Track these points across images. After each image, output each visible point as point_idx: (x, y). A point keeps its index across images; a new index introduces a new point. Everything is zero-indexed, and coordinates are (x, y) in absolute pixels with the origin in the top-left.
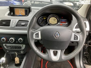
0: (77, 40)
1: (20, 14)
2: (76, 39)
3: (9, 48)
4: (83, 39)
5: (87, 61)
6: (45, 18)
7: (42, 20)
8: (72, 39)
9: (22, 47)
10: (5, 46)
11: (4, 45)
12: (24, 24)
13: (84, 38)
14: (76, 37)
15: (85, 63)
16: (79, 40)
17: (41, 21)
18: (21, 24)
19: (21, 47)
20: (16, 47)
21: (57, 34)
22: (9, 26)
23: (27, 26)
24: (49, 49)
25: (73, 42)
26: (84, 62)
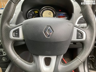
0: (82, 38)
2: (79, 37)
4: (92, 37)
5: (93, 66)
6: (36, 12)
7: (32, 14)
8: (74, 38)
13: (93, 35)
14: (81, 34)
15: (91, 68)
16: (84, 38)
17: (31, 16)
21: (49, 30)
24: (37, 55)
25: (75, 43)
26: (89, 67)
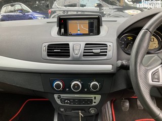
1: (79, 32)
3: (67, 103)
6: (130, 38)
9: (94, 101)
10: (59, 98)
11: (56, 96)
12: (99, 51)
17: (123, 44)
18: (92, 52)
19: (91, 101)
20: (80, 101)
22: (69, 56)
23: (106, 55)
